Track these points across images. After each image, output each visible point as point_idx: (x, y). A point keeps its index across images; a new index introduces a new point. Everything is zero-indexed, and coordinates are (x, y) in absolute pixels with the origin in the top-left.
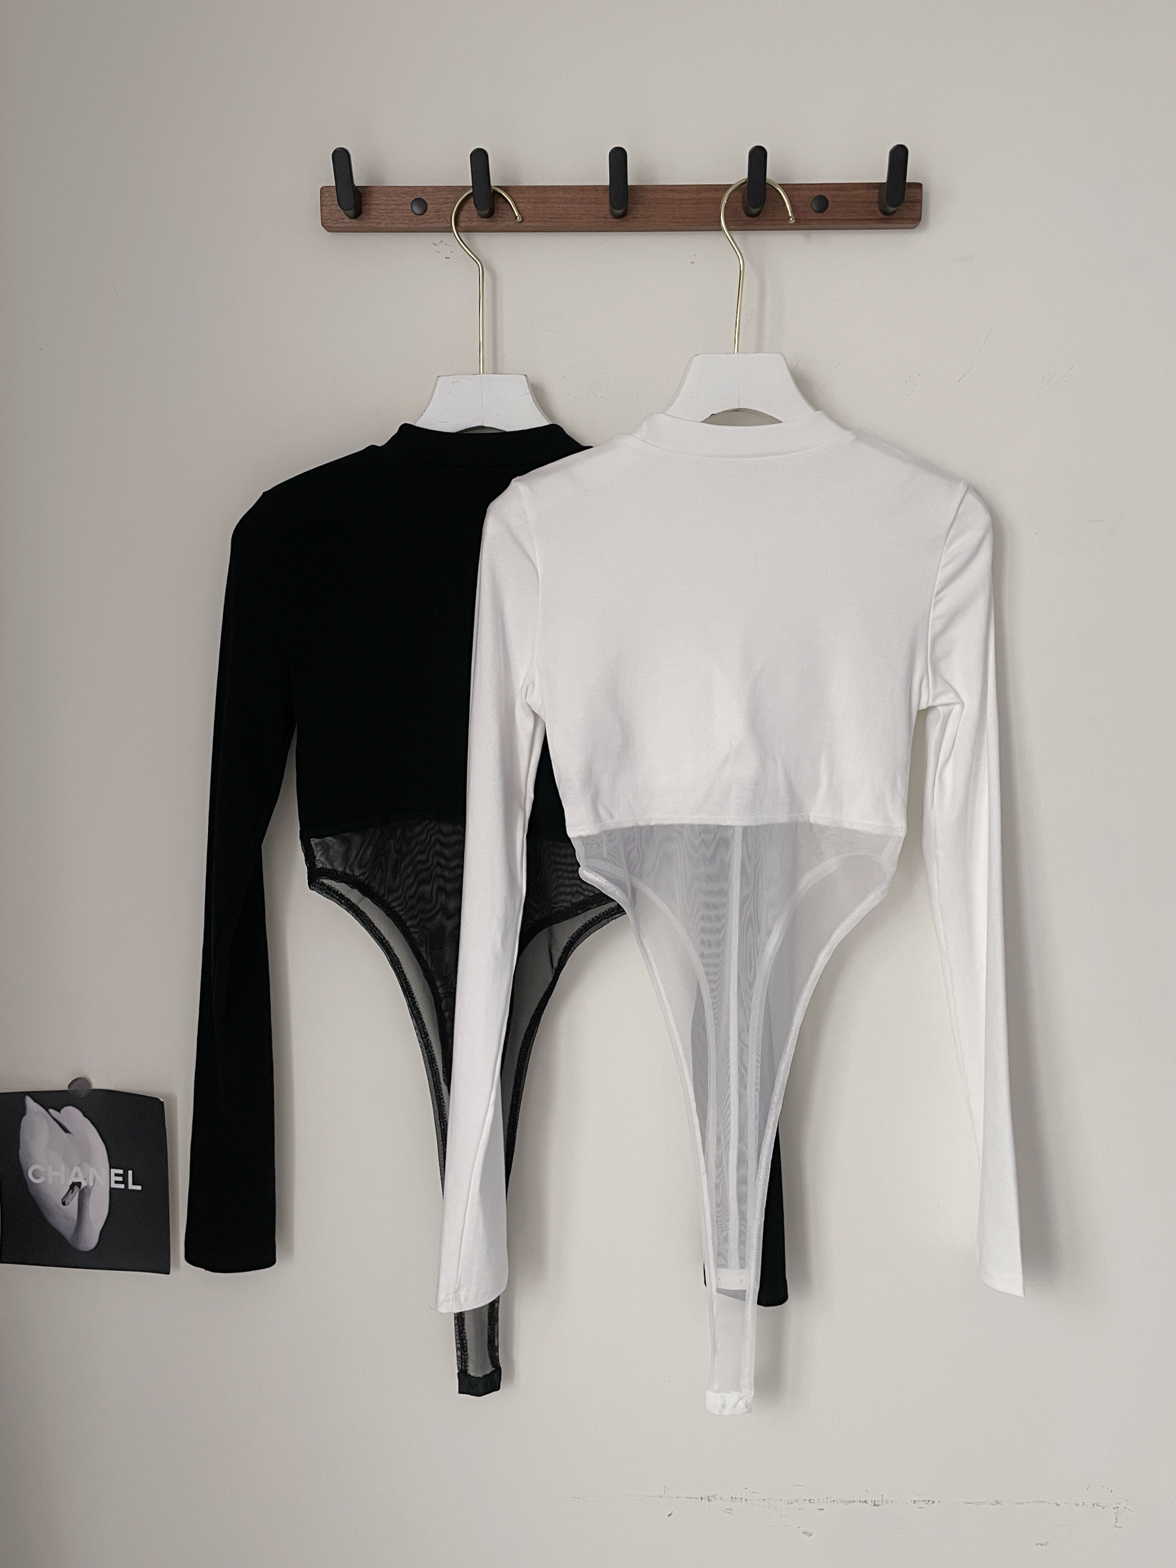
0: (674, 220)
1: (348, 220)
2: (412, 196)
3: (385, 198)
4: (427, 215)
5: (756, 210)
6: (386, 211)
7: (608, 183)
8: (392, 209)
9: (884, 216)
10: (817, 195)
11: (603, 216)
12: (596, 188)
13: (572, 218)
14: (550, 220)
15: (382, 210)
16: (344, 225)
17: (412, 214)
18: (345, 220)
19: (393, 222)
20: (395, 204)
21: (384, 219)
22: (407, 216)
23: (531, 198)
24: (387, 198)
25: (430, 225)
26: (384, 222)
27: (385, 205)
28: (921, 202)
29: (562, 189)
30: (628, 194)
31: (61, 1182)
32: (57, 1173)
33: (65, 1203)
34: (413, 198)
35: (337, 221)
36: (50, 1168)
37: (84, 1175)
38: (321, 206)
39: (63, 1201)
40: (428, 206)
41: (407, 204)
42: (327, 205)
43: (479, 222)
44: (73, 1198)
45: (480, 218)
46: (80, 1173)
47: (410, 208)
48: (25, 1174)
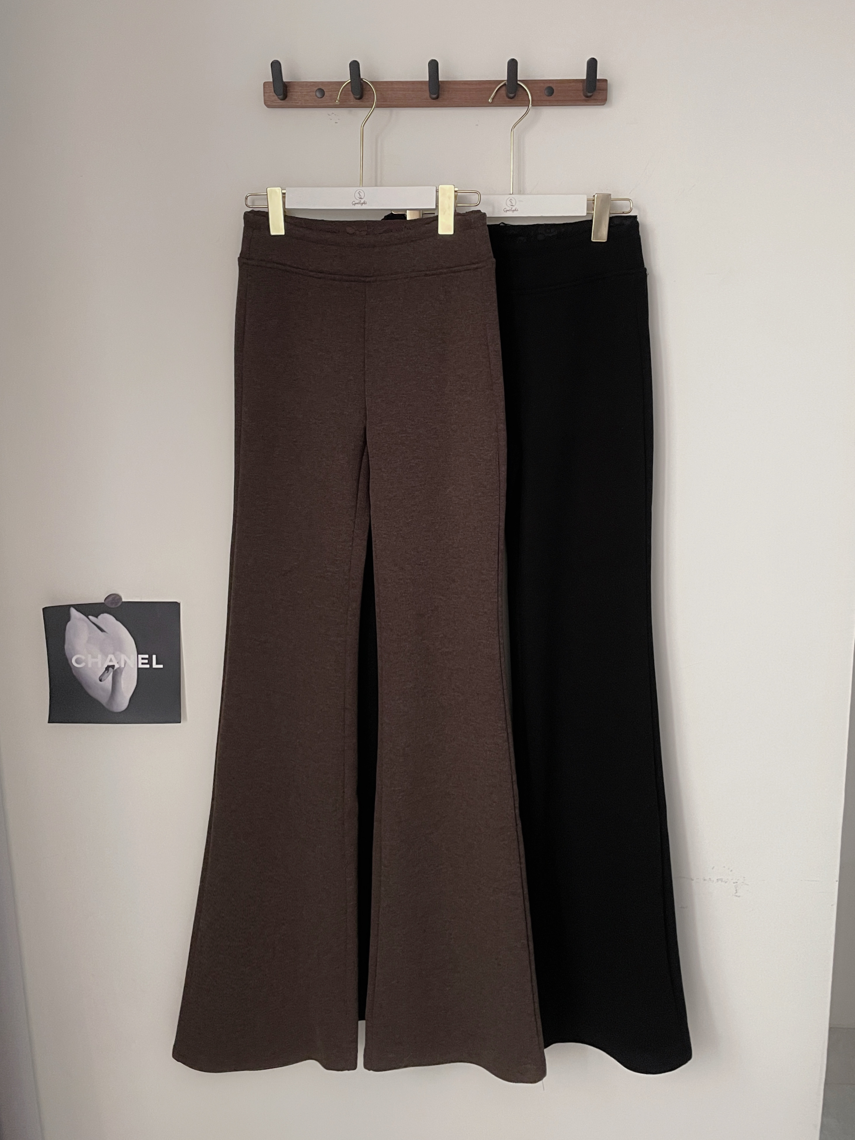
0: (466, 101)
3: (300, 88)
4: (325, 98)
5: (512, 95)
6: (301, 96)
7: (428, 80)
8: (305, 95)
9: (586, 99)
10: (547, 86)
11: (426, 99)
12: (422, 83)
13: (408, 100)
14: (395, 101)
15: (299, 95)
16: (276, 104)
17: (316, 98)
18: (278, 101)
19: (305, 102)
20: (306, 92)
22: (312, 99)
23: (384, 88)
24: (302, 89)
25: (326, 104)
26: (300, 102)
27: (300, 92)
28: (607, 90)
29: (402, 83)
30: (439, 86)
31: (100, 665)
32: (95, 660)
33: (102, 680)
34: (317, 88)
35: (273, 101)
36: (90, 656)
37: (116, 658)
38: (264, 93)
39: (100, 678)
40: (325, 93)
41: (313, 92)
42: (267, 93)
43: (354, 101)
44: (108, 676)
45: (355, 100)
46: (113, 658)
47: (314, 94)
48: (69, 661)
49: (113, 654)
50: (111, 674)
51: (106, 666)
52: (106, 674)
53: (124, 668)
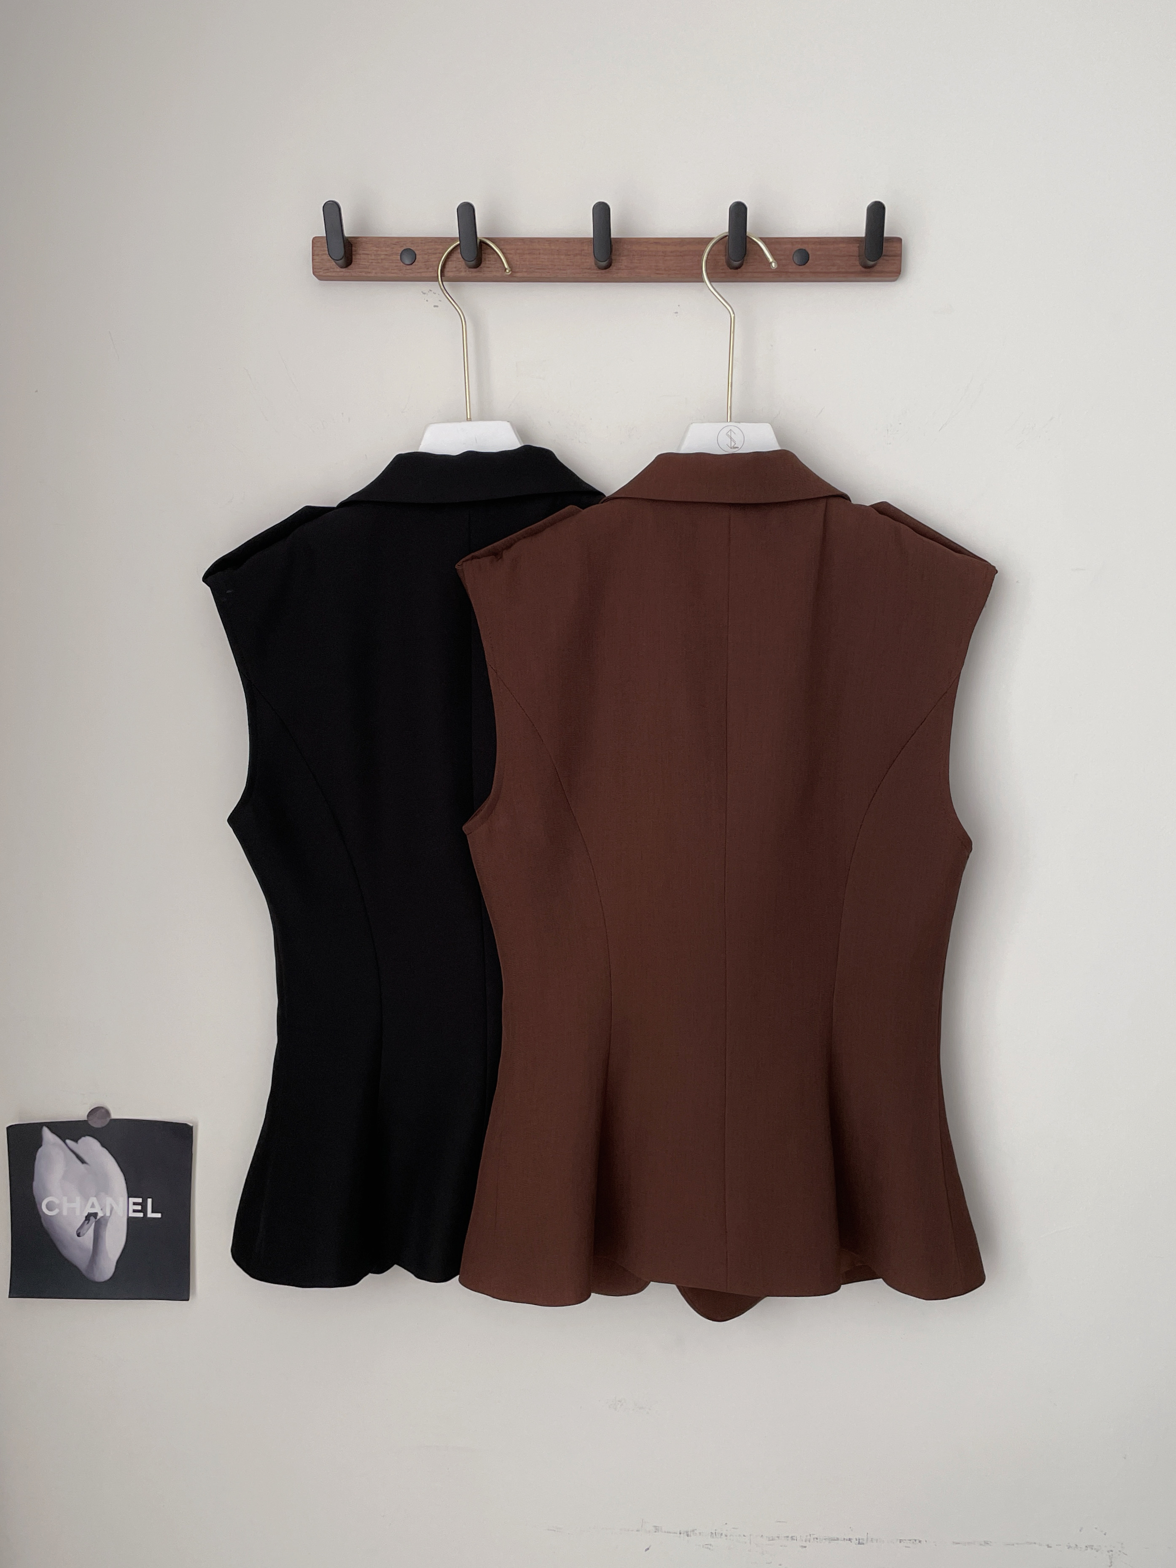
0: (658, 272)
1: (339, 269)
2: (402, 247)
3: (375, 249)
4: (415, 265)
5: (736, 264)
6: (376, 261)
7: (592, 235)
8: (382, 259)
9: (863, 269)
10: (798, 249)
11: (588, 268)
12: (581, 240)
13: (558, 269)
14: (536, 271)
15: (369, 259)
16: (334, 274)
17: (402, 264)
18: (337, 270)
19: (382, 271)
20: (384, 255)
21: (373, 269)
22: (397, 266)
23: (517, 249)
24: (377, 249)
25: (419, 275)
26: (374, 271)
27: (375, 255)
28: (901, 256)
29: (547, 241)
30: (611, 246)
31: (78, 1213)
32: (72, 1205)
33: (81, 1234)
34: (403, 249)
35: (328, 270)
36: (65, 1199)
37: (100, 1205)
38: (313, 255)
39: (78, 1232)
40: (417, 257)
41: (396, 254)
42: (318, 255)
43: (465, 271)
44: (88, 1229)
45: (467, 268)
46: (96, 1204)
47: (399, 258)
48: (38, 1206)
49: (95, 1196)
50: (93, 1224)
51: (86, 1215)
52: (86, 1226)
53: (110, 1217)
